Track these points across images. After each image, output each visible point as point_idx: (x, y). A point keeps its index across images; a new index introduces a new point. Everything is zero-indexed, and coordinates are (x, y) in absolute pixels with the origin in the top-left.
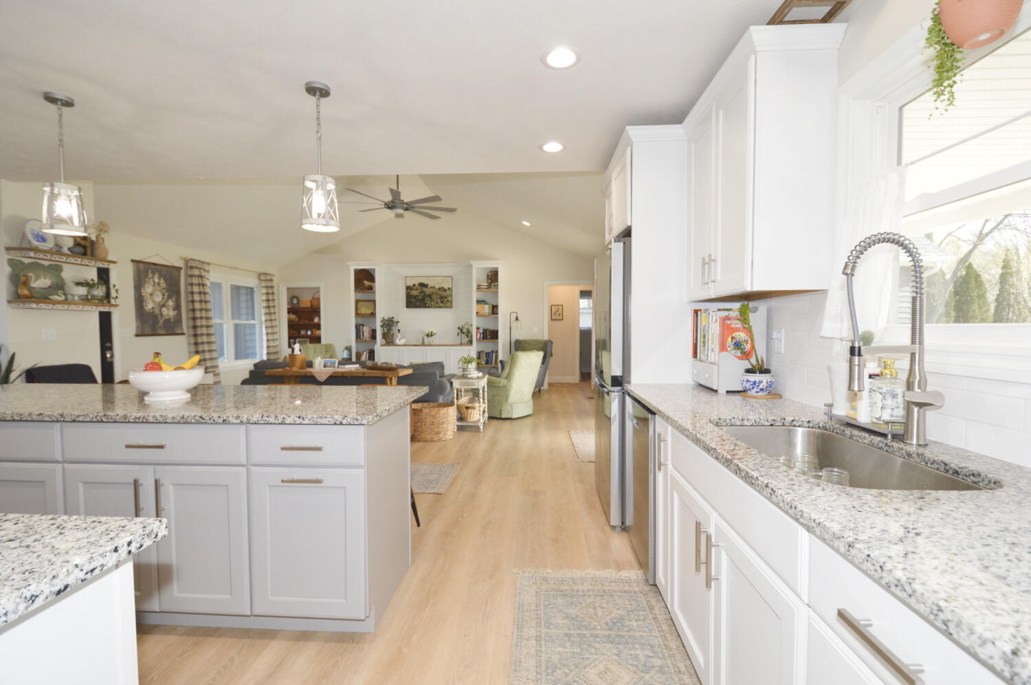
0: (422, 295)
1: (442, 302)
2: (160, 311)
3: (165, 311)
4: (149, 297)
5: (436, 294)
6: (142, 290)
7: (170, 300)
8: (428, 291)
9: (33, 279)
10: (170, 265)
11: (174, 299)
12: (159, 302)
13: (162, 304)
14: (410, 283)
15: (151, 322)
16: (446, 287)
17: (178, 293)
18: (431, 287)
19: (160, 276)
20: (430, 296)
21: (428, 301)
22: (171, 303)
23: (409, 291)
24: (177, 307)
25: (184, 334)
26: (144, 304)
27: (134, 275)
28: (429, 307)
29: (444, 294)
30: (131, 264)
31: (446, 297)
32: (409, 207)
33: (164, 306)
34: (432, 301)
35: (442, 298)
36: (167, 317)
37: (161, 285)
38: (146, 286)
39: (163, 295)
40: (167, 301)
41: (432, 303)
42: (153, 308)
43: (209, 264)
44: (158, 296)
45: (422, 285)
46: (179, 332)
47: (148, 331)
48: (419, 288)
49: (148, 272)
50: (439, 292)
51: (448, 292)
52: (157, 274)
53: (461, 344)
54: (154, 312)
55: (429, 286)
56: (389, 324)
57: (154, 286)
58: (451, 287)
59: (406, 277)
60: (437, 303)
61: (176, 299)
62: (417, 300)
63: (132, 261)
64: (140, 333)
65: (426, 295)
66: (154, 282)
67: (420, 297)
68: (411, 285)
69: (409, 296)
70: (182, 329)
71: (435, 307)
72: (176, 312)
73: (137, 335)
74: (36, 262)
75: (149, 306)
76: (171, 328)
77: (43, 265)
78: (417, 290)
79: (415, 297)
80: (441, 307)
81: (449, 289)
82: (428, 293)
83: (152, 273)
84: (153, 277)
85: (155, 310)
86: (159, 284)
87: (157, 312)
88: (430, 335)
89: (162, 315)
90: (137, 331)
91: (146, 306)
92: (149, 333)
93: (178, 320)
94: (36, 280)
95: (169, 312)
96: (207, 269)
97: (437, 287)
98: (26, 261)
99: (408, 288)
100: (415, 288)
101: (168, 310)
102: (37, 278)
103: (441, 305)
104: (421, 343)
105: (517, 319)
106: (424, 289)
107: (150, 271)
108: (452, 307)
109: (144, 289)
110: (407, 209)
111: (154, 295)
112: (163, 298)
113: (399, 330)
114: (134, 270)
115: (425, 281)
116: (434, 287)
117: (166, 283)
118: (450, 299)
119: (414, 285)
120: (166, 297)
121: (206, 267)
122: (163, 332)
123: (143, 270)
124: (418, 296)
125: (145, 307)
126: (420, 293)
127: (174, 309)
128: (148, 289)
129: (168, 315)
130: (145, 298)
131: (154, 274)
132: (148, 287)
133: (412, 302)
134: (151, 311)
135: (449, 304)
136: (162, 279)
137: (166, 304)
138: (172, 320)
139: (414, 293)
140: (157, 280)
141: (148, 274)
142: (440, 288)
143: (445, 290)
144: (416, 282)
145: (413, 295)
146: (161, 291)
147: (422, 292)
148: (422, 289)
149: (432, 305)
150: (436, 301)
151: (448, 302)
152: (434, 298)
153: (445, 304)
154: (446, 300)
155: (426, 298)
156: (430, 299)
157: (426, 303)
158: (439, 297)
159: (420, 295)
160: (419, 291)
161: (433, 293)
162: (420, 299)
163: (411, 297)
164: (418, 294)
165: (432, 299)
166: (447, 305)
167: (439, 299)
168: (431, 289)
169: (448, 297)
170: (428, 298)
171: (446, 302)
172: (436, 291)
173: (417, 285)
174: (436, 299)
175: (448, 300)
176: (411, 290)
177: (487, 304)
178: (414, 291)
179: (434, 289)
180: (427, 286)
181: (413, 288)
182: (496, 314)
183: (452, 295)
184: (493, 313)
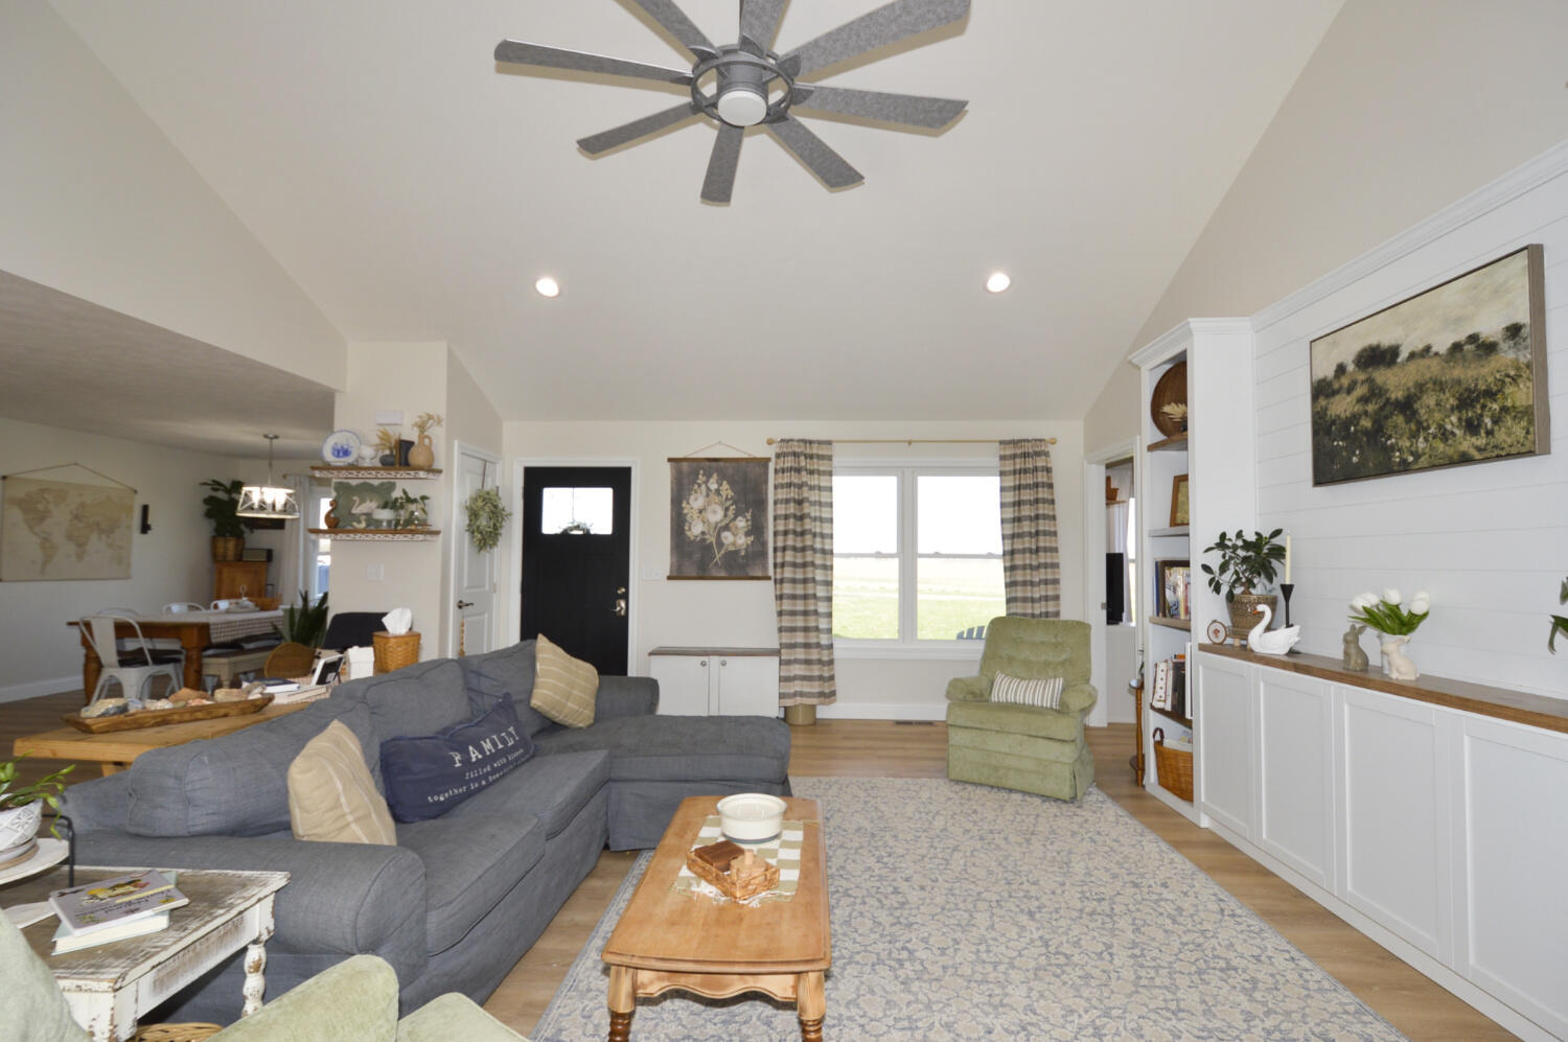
0: (1371, 408)
1: (1472, 427)
2: (719, 535)
3: (727, 537)
4: (696, 515)
5: (1440, 385)
6: (684, 505)
7: (740, 518)
8: (1396, 382)
9: (357, 503)
10: (746, 456)
11: (749, 515)
12: (717, 523)
13: (723, 524)
14: (1326, 370)
15: (697, 556)
16: (1490, 326)
17: (759, 505)
18: (1412, 356)
19: (722, 477)
20: (1407, 406)
21: (1400, 441)
22: (741, 523)
23: (1322, 402)
24: (757, 529)
25: (769, 578)
26: (686, 528)
27: (672, 483)
28: (1405, 468)
29: (1486, 373)
30: (668, 467)
31: (1490, 394)
33: (726, 528)
35: (1468, 399)
36: (732, 548)
37: (724, 494)
38: (692, 498)
39: (727, 509)
40: (735, 519)
41: (1421, 444)
42: (703, 533)
43: (829, 443)
44: (715, 512)
45: (1377, 357)
46: (759, 573)
47: (693, 571)
48: (1363, 374)
49: (699, 474)
50: (1457, 372)
51: (1507, 355)
52: (715, 476)
54: (704, 540)
55: (1404, 354)
57: (708, 495)
58: (1523, 318)
59: (1310, 343)
60: (1445, 435)
61: (753, 516)
62: (1355, 441)
63: (670, 460)
64: (675, 574)
65: (1389, 403)
66: (708, 489)
67: (1366, 423)
68: (1331, 371)
69: (1322, 427)
70: (765, 568)
71: (1439, 463)
72: (752, 538)
73: (669, 578)
74: (365, 483)
75: (695, 529)
76: (740, 567)
77: (371, 485)
78: (1353, 389)
79: (1346, 427)
80: (1465, 459)
81: (1520, 330)
82: (1397, 394)
83: (703, 475)
84: (706, 482)
85: (707, 537)
86: (718, 492)
87: (712, 539)
89: (720, 544)
90: (671, 571)
91: (690, 529)
92: (694, 574)
93: (757, 553)
94: (360, 504)
95: (737, 539)
96: (825, 452)
97: (1442, 345)
98: (354, 482)
99: (1322, 390)
100: (1345, 381)
101: (735, 535)
102: (362, 501)
103: (1467, 444)
106: (1383, 376)
107: (701, 472)
108: (1536, 449)
109: (688, 503)
111: (708, 511)
112: (725, 516)
113: (1286, 590)
114: (672, 473)
115: (1382, 335)
116: (1426, 351)
117: (732, 489)
118: (1519, 395)
119: (1341, 369)
120: (731, 513)
121: (823, 451)
122: (723, 574)
123: (687, 473)
124: (1354, 418)
125: (688, 533)
126: (1364, 400)
127: (747, 534)
128: (696, 501)
129: (734, 544)
130: (688, 518)
131: (708, 476)
132: (696, 499)
133: (1335, 455)
134: (698, 539)
135: (1511, 432)
136: (725, 482)
137: (731, 525)
138: (743, 553)
139: (1342, 406)
140: (713, 486)
141: (698, 478)
142: (1457, 347)
143: (1489, 348)
144: (1347, 351)
145: (1336, 419)
146: (721, 504)
147: (1375, 392)
148: (1370, 381)
149: (1417, 456)
150: (1441, 427)
151: (1509, 421)
152: (1430, 411)
153: (1489, 433)
154: (1495, 406)
155: (1390, 422)
156: (1408, 421)
157: (1392, 448)
158: (1453, 401)
159: (1366, 413)
160: (1360, 391)
161: (1421, 387)
162: (1366, 432)
163: (1328, 432)
164: (1358, 408)
165: (1419, 424)
166: (1501, 436)
167: (1452, 409)
168: (1412, 367)
169: (1508, 390)
170: (1400, 419)
171: (1496, 422)
172: (1432, 368)
173: (1351, 367)
174: (1437, 416)
175: (1504, 409)
176: (1326, 397)
178: (1337, 397)
179: (1427, 363)
180: (1392, 355)
181: (1337, 385)
183: (1533, 365)
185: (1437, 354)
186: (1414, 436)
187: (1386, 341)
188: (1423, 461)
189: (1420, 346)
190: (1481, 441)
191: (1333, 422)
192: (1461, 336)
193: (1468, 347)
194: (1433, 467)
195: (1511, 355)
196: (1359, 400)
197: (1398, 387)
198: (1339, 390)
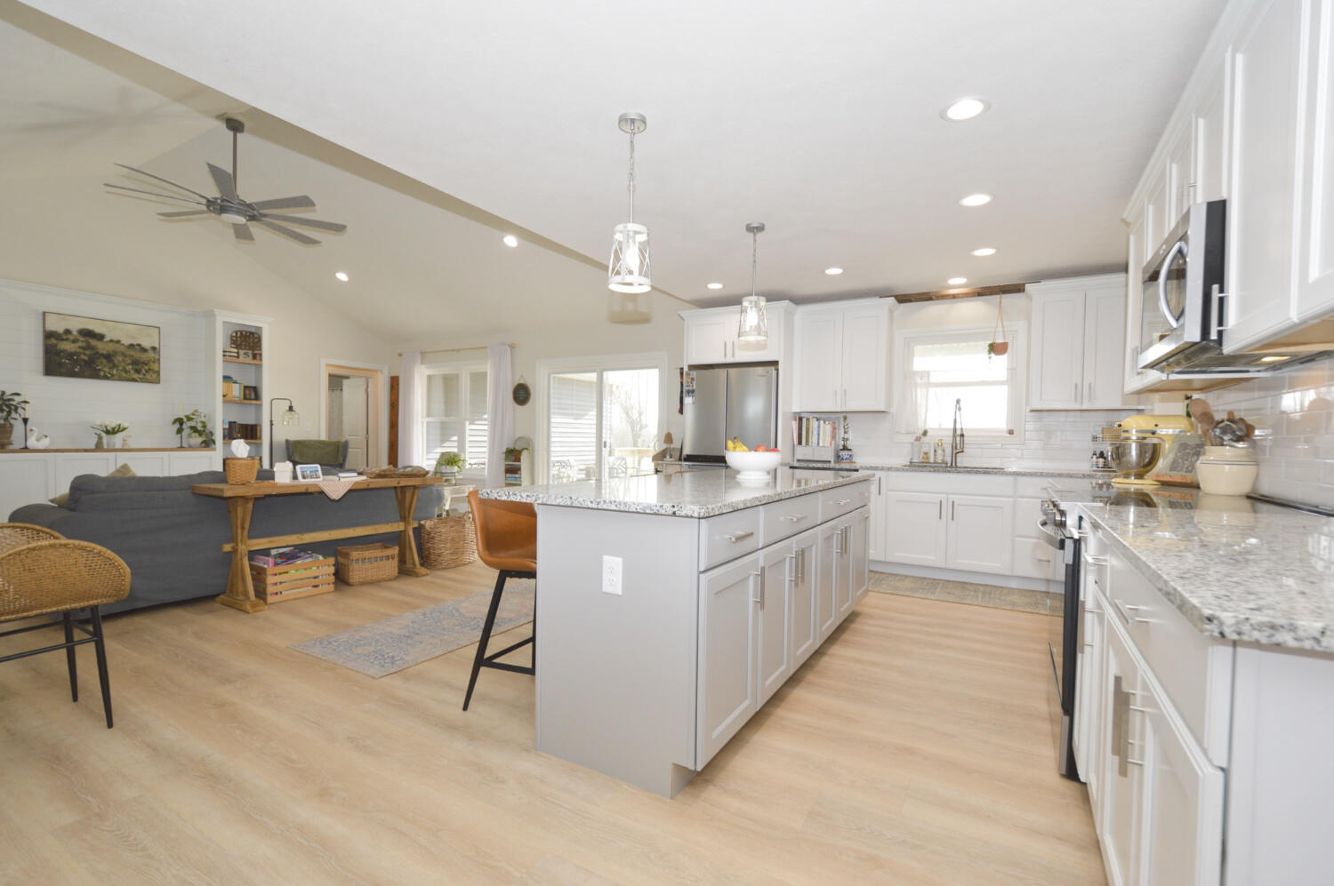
0: (87, 352)
1: (138, 371)
5: (124, 355)
8: (102, 347)
14: (56, 325)
16: (146, 343)
18: (111, 341)
20: (109, 357)
21: (103, 366)
23: (53, 341)
28: (106, 378)
29: (144, 357)
31: (145, 364)
32: (253, 213)
34: (114, 366)
35: (135, 362)
41: (115, 372)
45: (88, 334)
48: (82, 339)
50: (132, 353)
51: (151, 354)
53: (181, 448)
55: (107, 339)
58: (157, 346)
59: (44, 313)
60: (126, 371)
62: (77, 362)
65: (97, 353)
67: (86, 358)
68: (61, 330)
69: (51, 352)
71: (121, 379)
78: (75, 341)
79: (70, 355)
80: (134, 380)
81: (154, 349)
82: (104, 352)
88: (111, 432)
97: (126, 342)
99: (49, 335)
100: (71, 337)
103: (136, 376)
104: (93, 447)
105: (291, 408)
106: (94, 342)
108: (159, 382)
110: (252, 218)
113: (25, 421)
115: (96, 327)
116: (119, 342)
118: (155, 367)
119: (68, 332)
124: (76, 353)
126: (84, 348)
133: (60, 364)
139: (67, 346)
142: (132, 345)
143: (145, 350)
144: (75, 326)
145: (63, 351)
147: (89, 347)
148: (88, 343)
149: (113, 375)
150: (124, 368)
151: (151, 373)
152: (119, 362)
153: (144, 375)
154: (146, 367)
155: (99, 360)
156: (109, 362)
157: (100, 370)
158: (129, 361)
159: (84, 354)
160: (80, 344)
161: (115, 353)
162: (84, 361)
163: (58, 355)
164: (79, 350)
165: (114, 364)
166: (148, 376)
167: (129, 364)
168: (111, 344)
169: (152, 364)
170: (104, 361)
171: (146, 371)
172: (122, 348)
173: (75, 333)
174: (123, 364)
175: (149, 369)
176: (57, 339)
177: (236, 382)
178: (65, 342)
179: (118, 345)
180: (101, 337)
181: (65, 337)
182: (250, 399)
183: (159, 360)
184: (245, 398)
185: (123, 345)
186: (111, 368)
187: (99, 330)
188: (116, 377)
189: (116, 338)
190: (141, 376)
191: (61, 351)
192: (135, 343)
193: (137, 347)
195: (153, 355)
196: (80, 347)
197: (103, 349)
198: (67, 340)
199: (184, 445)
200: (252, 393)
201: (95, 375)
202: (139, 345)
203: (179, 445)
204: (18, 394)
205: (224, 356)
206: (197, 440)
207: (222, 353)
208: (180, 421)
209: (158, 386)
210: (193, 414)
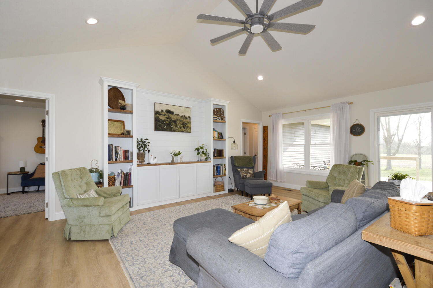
0: (168, 120)
1: (184, 128)
5: (180, 121)
8: (173, 117)
14: (159, 109)
16: (187, 116)
18: (176, 115)
20: (175, 122)
21: (173, 126)
23: (158, 115)
28: (174, 131)
29: (186, 121)
31: (186, 124)
34: (177, 126)
35: (184, 124)
45: (169, 112)
48: (166, 114)
50: (182, 120)
51: (188, 120)
53: (198, 161)
55: (174, 114)
56: (142, 145)
58: (190, 116)
59: (155, 104)
60: (181, 128)
62: (165, 124)
65: (171, 120)
67: (168, 122)
68: (160, 111)
69: (157, 120)
78: (164, 115)
79: (163, 121)
80: (183, 132)
81: (189, 117)
82: (174, 119)
88: (177, 155)
97: (181, 115)
99: (157, 113)
100: (163, 114)
103: (183, 130)
104: (171, 162)
105: (234, 142)
106: (170, 115)
108: (191, 132)
113: (149, 151)
116: (178, 115)
119: (162, 111)
124: (165, 121)
133: (160, 126)
135: (188, 130)
139: (162, 118)
142: (182, 116)
143: (186, 118)
144: (165, 108)
147: (169, 118)
148: (168, 115)
149: (176, 130)
150: (180, 126)
151: (188, 128)
152: (178, 124)
153: (186, 129)
154: (187, 126)
155: (172, 123)
156: (175, 124)
157: (172, 127)
158: (182, 123)
159: (167, 120)
160: (166, 116)
161: (177, 120)
162: (167, 123)
163: (159, 121)
164: (166, 119)
165: (177, 125)
166: (187, 130)
167: (182, 124)
169: (189, 124)
170: (174, 123)
171: (187, 128)
172: (179, 118)
173: (164, 111)
174: (179, 125)
175: (188, 126)
176: (159, 115)
177: (216, 131)
178: (161, 116)
179: (178, 116)
180: (172, 113)
181: (161, 113)
182: (220, 138)
183: (191, 122)
184: (219, 138)
185: (180, 116)
186: (176, 127)
187: (172, 110)
188: (177, 131)
189: (177, 114)
190: (185, 130)
191: (160, 120)
192: (183, 115)
193: (184, 117)
194: (178, 132)
195: (189, 120)
196: (166, 118)
197: (173, 118)
198: (162, 115)
199: (199, 160)
200: (221, 136)
201: (171, 130)
202: (185, 116)
203: (197, 160)
204: (147, 139)
205: (214, 119)
206: (203, 158)
207: (213, 118)
208: (198, 149)
209: (190, 133)
210: (203, 146)
